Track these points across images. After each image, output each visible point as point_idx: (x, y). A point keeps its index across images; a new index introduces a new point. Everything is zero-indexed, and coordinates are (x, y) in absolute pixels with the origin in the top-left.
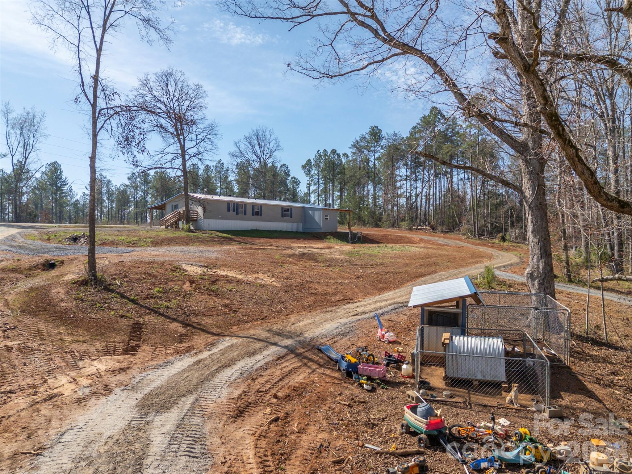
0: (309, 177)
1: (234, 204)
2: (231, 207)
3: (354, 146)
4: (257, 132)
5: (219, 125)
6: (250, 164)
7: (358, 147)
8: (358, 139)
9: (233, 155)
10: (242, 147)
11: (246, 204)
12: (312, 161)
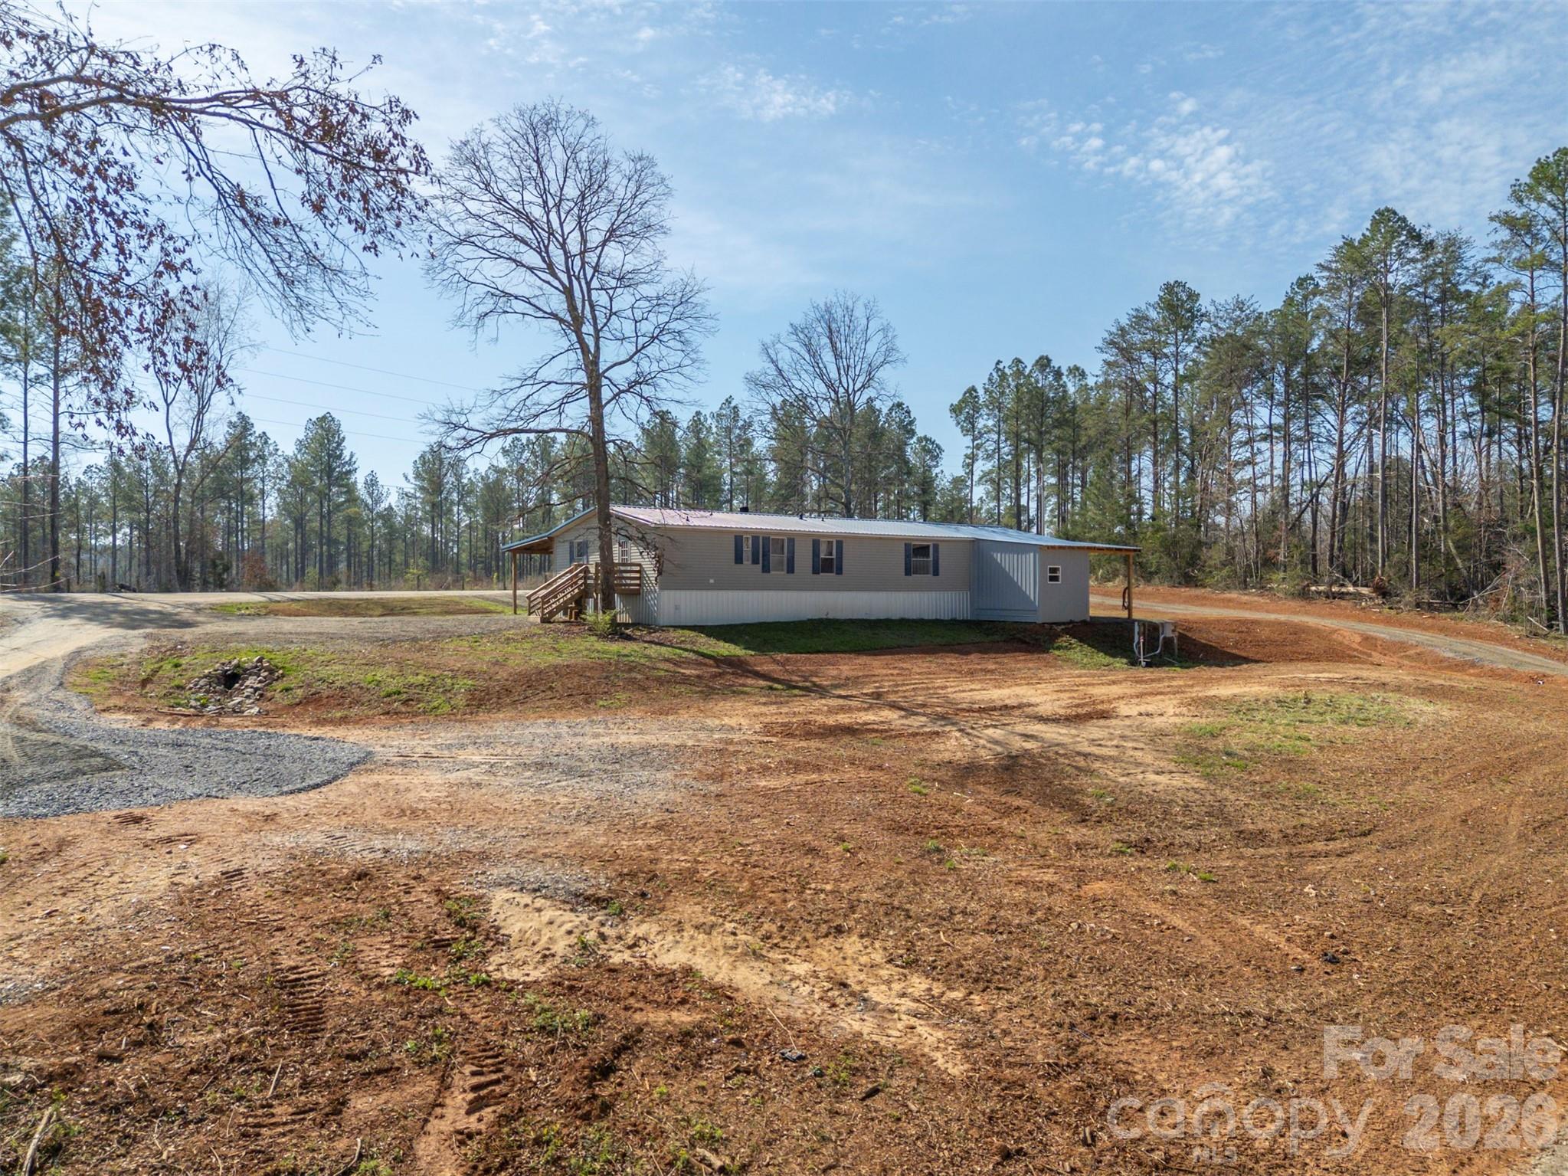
0: (970, 438)
1: (755, 539)
2: (747, 549)
3: (1112, 343)
4: (828, 310)
5: (706, 285)
6: (806, 409)
7: (1122, 346)
8: (1124, 321)
9: (756, 383)
10: (785, 358)
11: (792, 538)
12: (981, 392)
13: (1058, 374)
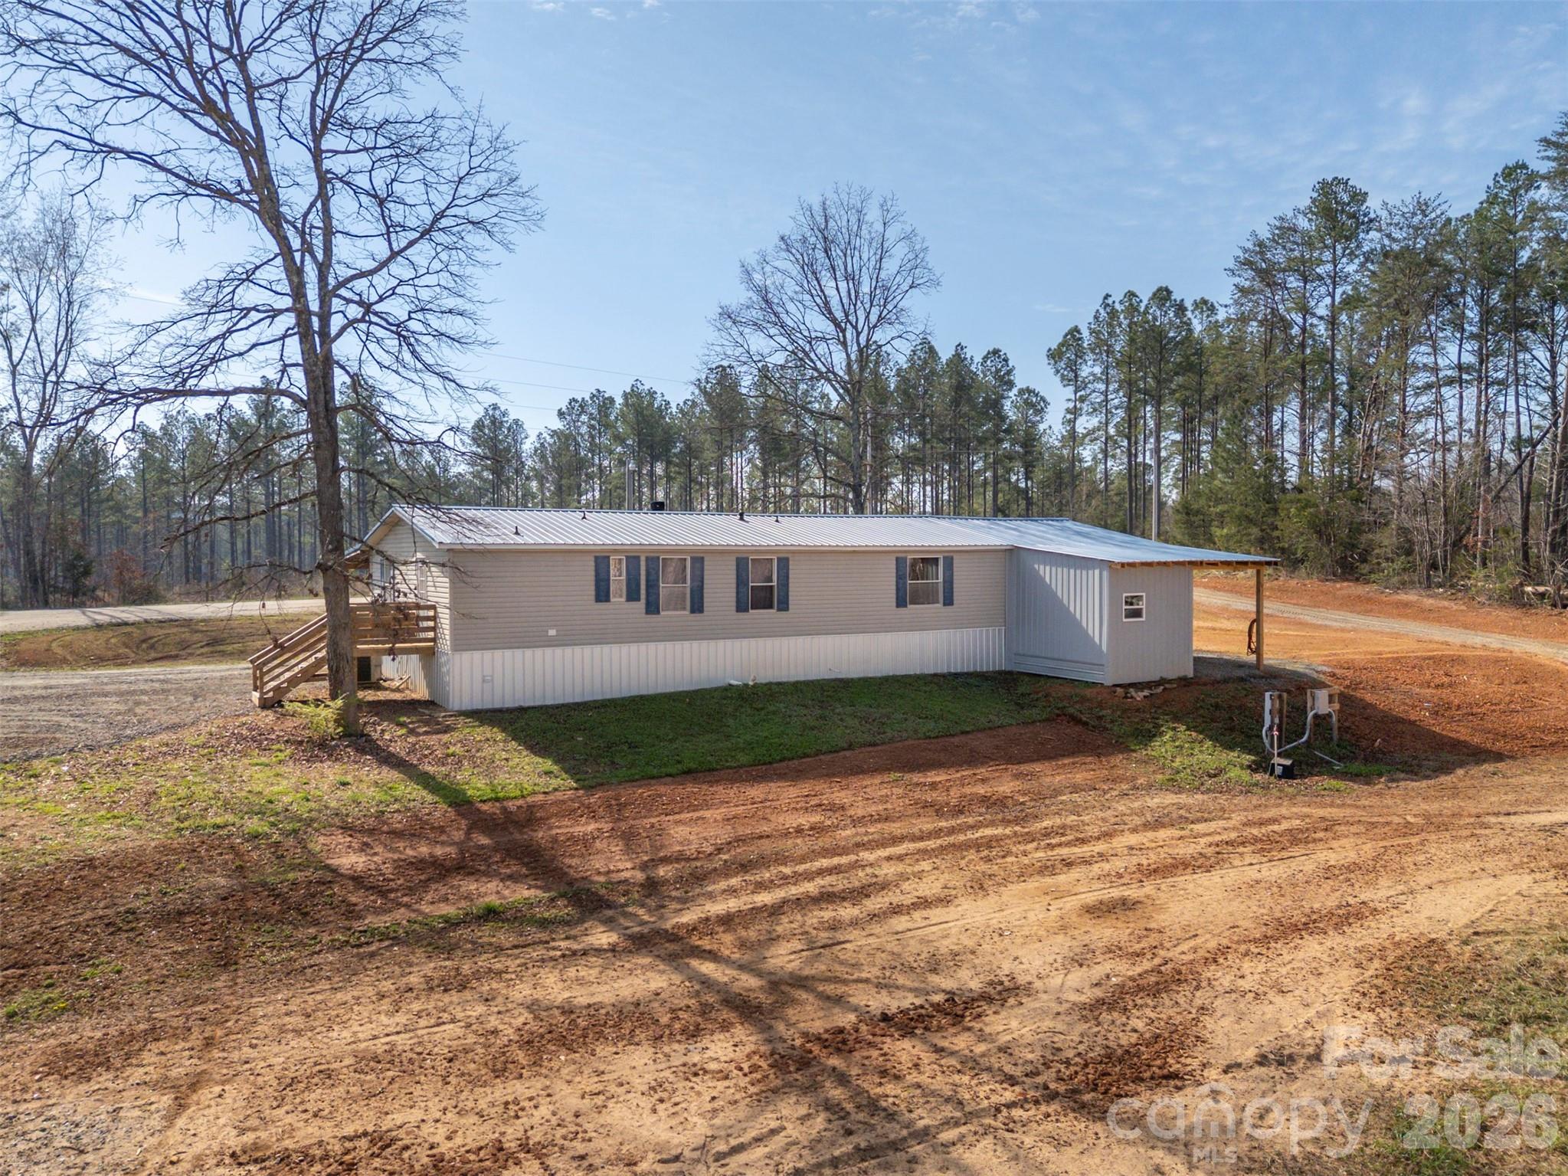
1: (633, 560)
2: (618, 579)
7: (1260, 267)
8: (1265, 234)
11: (698, 558)
12: (1085, 333)
13: (1181, 308)
